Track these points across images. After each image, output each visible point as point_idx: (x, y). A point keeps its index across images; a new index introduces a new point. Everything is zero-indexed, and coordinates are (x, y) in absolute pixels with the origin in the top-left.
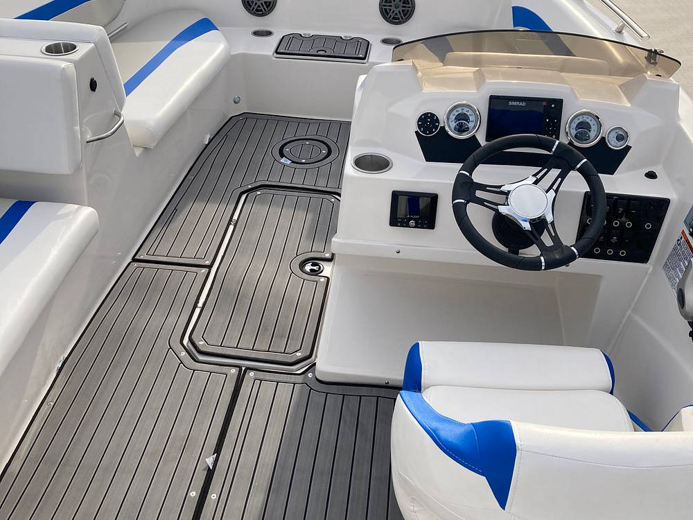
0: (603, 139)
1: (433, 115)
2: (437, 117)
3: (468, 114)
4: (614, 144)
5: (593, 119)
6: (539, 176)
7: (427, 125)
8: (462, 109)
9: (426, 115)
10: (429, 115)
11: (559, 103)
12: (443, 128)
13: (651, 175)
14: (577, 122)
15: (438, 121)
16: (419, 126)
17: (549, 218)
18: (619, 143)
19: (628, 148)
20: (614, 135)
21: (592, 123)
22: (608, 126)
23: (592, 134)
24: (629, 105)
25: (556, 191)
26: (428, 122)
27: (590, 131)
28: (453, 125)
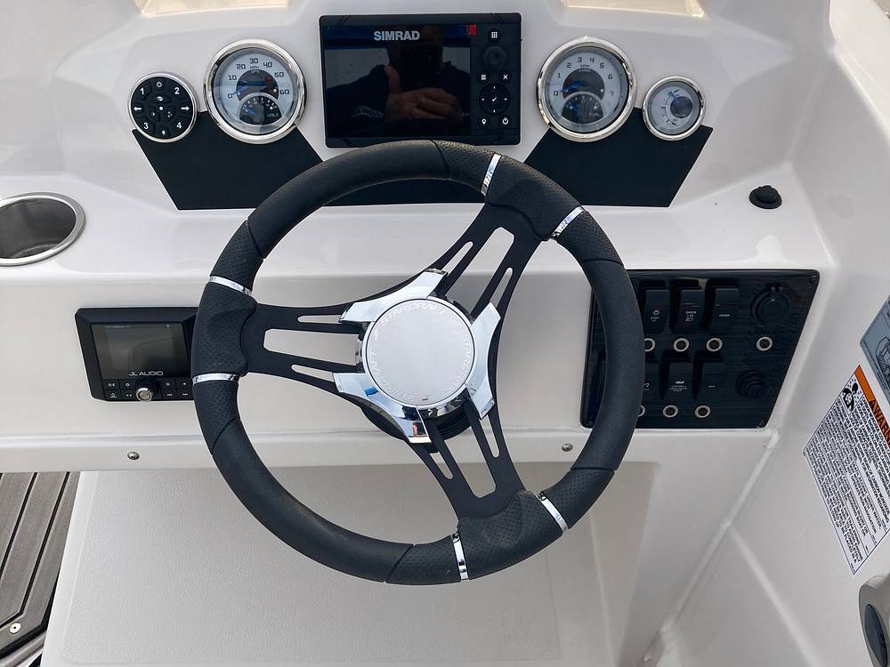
0: (637, 113)
1: (169, 84)
2: (182, 89)
3: (271, 72)
4: (666, 128)
5: (606, 63)
6: (449, 268)
7: (158, 112)
8: (253, 61)
9: (149, 84)
10: (159, 85)
11: (510, 25)
12: (205, 118)
13: (766, 198)
14: (564, 73)
15: (185, 98)
16: (138, 117)
17: (482, 400)
18: (681, 122)
19: (704, 133)
20: (664, 99)
21: (605, 72)
22: (648, 76)
23: (609, 101)
24: (701, 15)
25: (502, 309)
26: (160, 103)
27: (601, 96)
28: (235, 105)
